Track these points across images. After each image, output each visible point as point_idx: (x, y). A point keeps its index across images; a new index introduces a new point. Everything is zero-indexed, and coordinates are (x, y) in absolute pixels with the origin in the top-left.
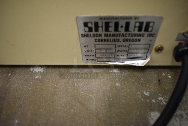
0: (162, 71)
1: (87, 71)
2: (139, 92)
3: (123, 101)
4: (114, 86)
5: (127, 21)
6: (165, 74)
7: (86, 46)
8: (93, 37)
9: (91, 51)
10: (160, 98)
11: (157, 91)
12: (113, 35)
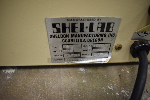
0: (121, 67)
1: (56, 71)
2: (104, 87)
3: (90, 96)
4: (81, 83)
5: (91, 22)
6: (124, 70)
7: (55, 47)
8: (61, 37)
9: (59, 51)
10: (123, 91)
11: (119, 85)
12: (79, 36)
